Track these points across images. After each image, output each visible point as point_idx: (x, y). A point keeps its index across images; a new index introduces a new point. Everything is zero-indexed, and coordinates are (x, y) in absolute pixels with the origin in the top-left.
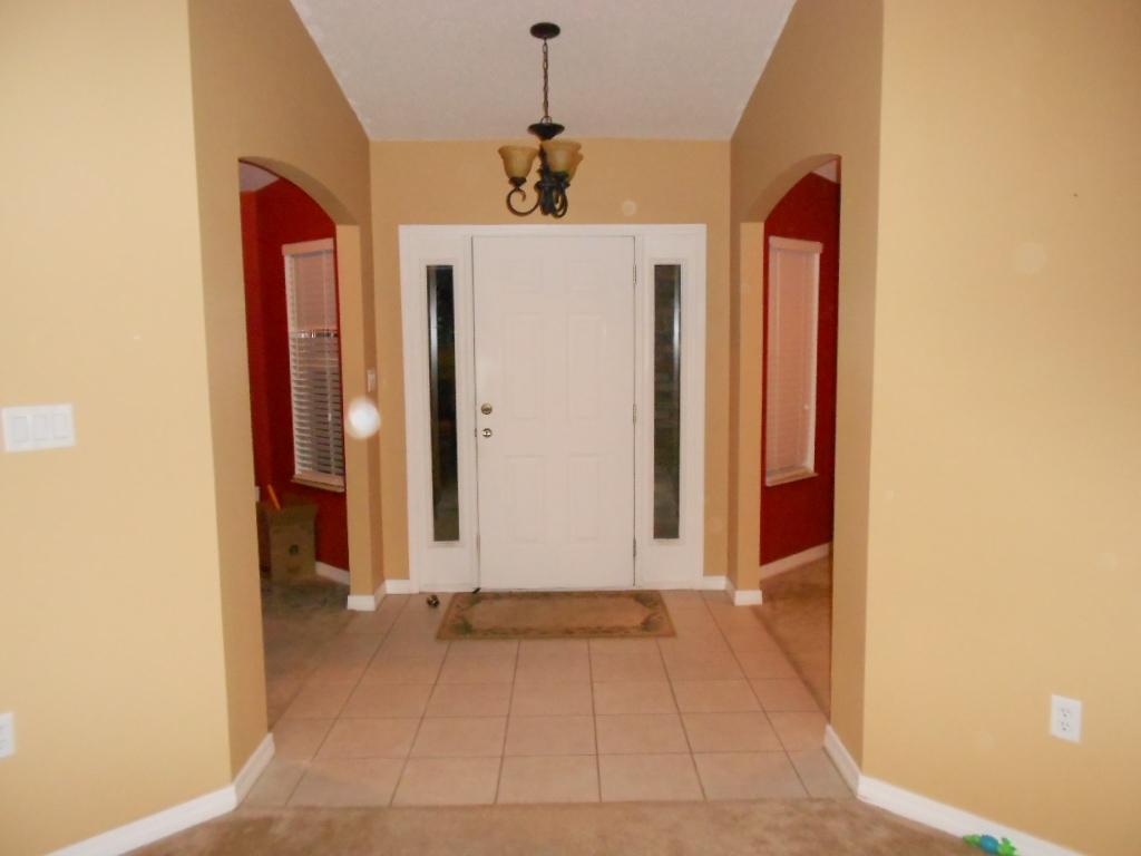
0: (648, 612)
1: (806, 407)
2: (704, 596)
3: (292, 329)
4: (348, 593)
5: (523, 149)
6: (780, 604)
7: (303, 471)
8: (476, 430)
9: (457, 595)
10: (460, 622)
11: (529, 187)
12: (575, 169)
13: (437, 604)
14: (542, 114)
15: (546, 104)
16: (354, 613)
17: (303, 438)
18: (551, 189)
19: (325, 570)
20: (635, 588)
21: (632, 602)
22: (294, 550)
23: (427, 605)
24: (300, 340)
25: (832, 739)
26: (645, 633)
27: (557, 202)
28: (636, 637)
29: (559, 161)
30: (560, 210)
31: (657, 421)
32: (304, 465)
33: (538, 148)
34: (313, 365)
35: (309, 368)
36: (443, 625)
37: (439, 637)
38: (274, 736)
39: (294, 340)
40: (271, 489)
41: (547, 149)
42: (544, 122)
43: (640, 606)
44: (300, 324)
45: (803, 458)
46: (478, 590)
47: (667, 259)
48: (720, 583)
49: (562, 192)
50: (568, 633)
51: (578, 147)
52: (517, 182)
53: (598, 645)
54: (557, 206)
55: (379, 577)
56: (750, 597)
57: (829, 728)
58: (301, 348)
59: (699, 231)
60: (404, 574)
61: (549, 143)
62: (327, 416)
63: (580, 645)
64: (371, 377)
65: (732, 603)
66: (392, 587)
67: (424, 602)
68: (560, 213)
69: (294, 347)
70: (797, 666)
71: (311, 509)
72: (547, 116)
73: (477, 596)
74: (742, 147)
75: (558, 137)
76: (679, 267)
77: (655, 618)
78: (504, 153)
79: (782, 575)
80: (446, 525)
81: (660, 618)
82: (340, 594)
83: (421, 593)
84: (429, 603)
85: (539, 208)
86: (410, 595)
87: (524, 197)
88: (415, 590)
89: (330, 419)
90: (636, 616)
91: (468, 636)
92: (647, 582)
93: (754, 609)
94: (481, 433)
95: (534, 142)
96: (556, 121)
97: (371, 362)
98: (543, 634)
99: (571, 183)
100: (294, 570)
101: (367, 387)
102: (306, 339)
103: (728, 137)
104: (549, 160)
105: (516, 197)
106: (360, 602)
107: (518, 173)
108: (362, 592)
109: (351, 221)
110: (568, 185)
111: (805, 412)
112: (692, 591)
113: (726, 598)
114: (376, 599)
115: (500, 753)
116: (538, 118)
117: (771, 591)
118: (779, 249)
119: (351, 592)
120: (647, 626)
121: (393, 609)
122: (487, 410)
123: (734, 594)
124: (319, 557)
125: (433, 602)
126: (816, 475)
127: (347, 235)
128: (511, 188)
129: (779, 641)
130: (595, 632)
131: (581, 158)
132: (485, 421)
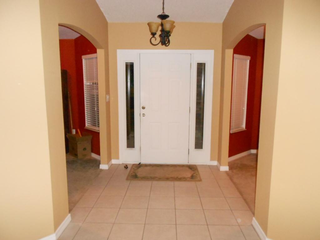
0: (193, 172)
1: (243, 108)
2: (210, 167)
3: (85, 82)
4: (100, 164)
5: (156, 23)
6: (235, 171)
7: (88, 125)
8: (140, 114)
9: (134, 165)
10: (134, 174)
11: (157, 36)
12: (173, 30)
13: (127, 168)
14: (162, 12)
15: (163, 8)
16: (102, 170)
17: (88, 115)
18: (165, 36)
19: (94, 156)
20: (189, 164)
21: (187, 169)
22: (85, 149)
23: (124, 168)
24: (87, 85)
25: (255, 222)
26: (192, 180)
27: (167, 41)
28: (188, 181)
29: (167, 27)
30: (167, 43)
31: (197, 111)
32: (88, 123)
33: (160, 23)
34: (91, 93)
35: (89, 94)
36: (128, 175)
37: (127, 179)
38: (71, 214)
39: (85, 85)
40: (79, 130)
41: (163, 23)
42: (163, 14)
43: (190, 170)
44: (87, 80)
45: (242, 124)
46: (140, 163)
47: (201, 61)
48: (215, 163)
49: (168, 38)
50: (167, 179)
51: (174, 22)
52: (153, 34)
53: (177, 183)
54: (167, 42)
55: (110, 159)
56: (225, 168)
57: (254, 218)
58: (87, 88)
59: (212, 52)
60: (118, 158)
61: (164, 21)
62: (95, 109)
63: (171, 183)
64: (108, 97)
65: (219, 170)
66: (114, 162)
67: (123, 167)
68: (167, 45)
69: (85, 87)
70: (241, 193)
71: (90, 137)
72: (163, 12)
73: (140, 165)
74: (227, 25)
75: (167, 19)
76: (205, 64)
77: (195, 175)
78: (149, 24)
79: (235, 161)
80: (131, 143)
81: (197, 174)
82: (98, 163)
83: (123, 164)
84: (125, 167)
85: (160, 43)
86: (119, 164)
87: (156, 40)
88: (121, 163)
89: (96, 110)
90: (188, 174)
91: (136, 179)
92: (192, 162)
93: (226, 172)
94: (142, 115)
95: (159, 21)
96: (166, 14)
97: (108, 92)
98: (160, 179)
99: (171, 35)
100: (85, 155)
101: (106, 100)
102: (89, 85)
103: (222, 22)
104: (164, 27)
105: (153, 40)
106: (104, 167)
107: (154, 31)
108: (104, 164)
109: (101, 48)
110: (170, 35)
111: (243, 110)
112: (206, 165)
113: (217, 168)
114: (108, 166)
115: (144, 223)
116: (161, 13)
117: (232, 166)
118: (237, 58)
119: (101, 163)
120: (192, 177)
121: (114, 169)
122: (143, 108)
123: (220, 167)
124: (92, 151)
125: (126, 167)
126: (246, 129)
127: (100, 52)
128: (151, 36)
129: (235, 184)
130: (176, 179)
131: (175, 26)
132: (143, 111)
